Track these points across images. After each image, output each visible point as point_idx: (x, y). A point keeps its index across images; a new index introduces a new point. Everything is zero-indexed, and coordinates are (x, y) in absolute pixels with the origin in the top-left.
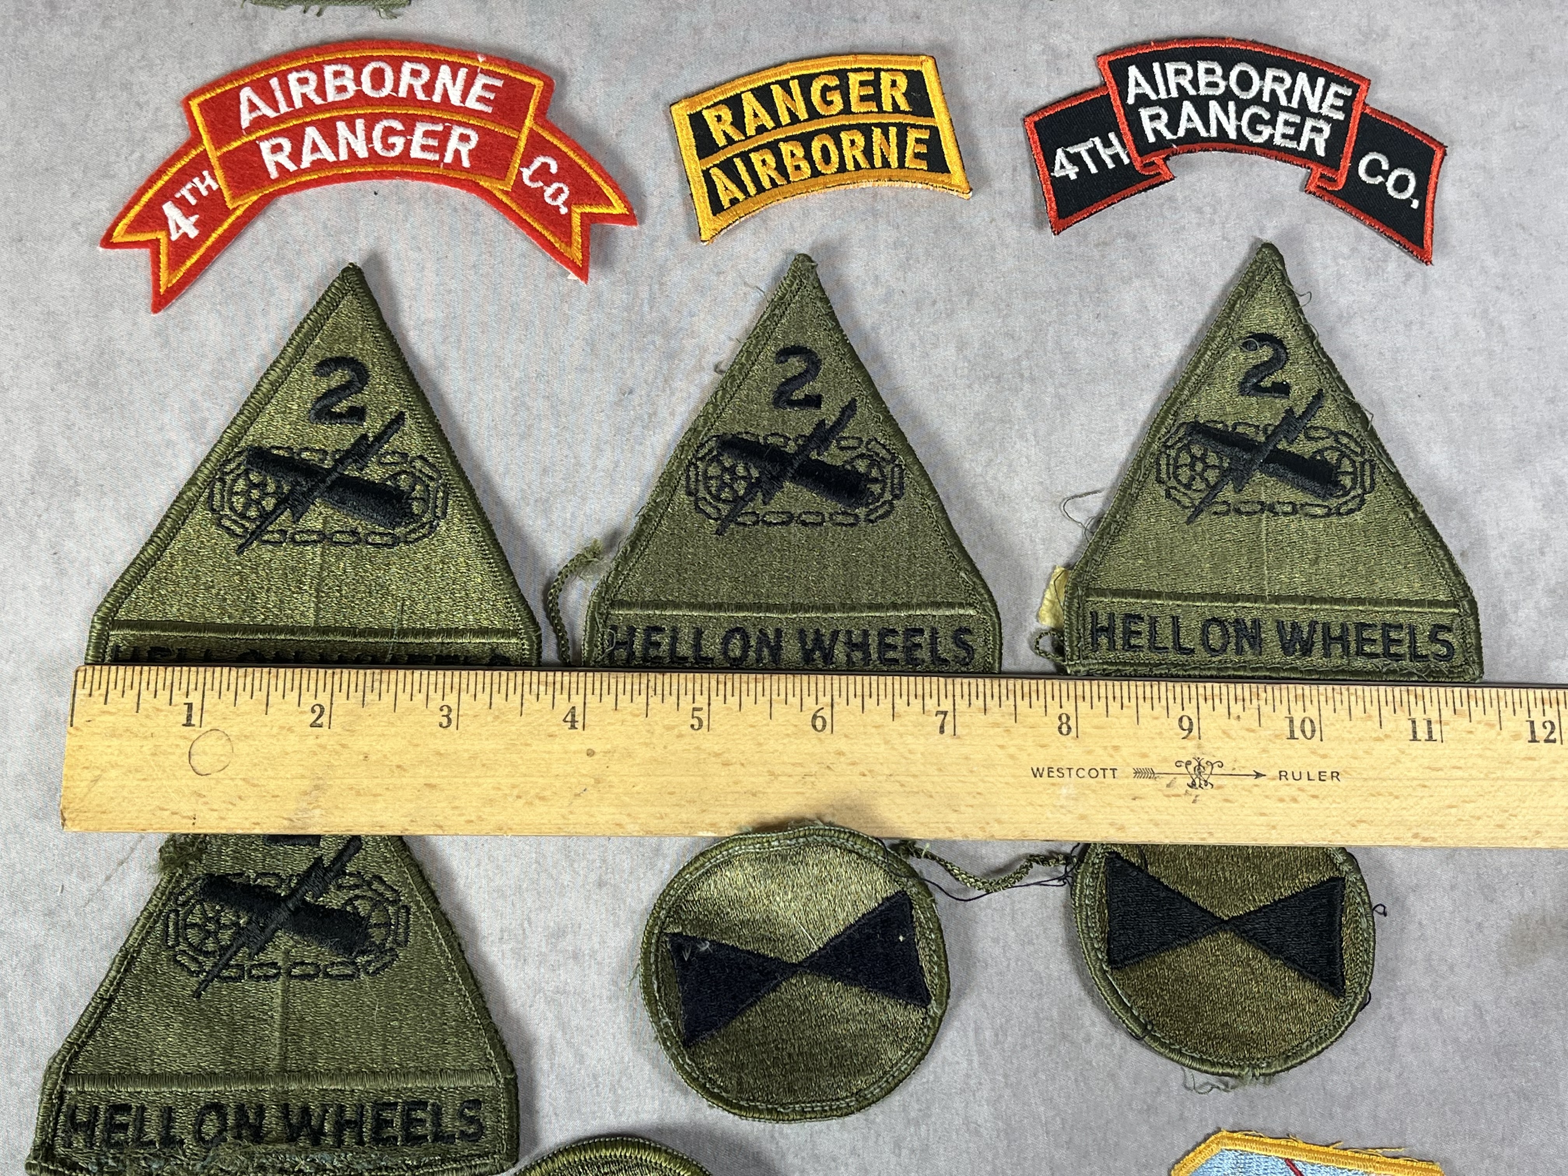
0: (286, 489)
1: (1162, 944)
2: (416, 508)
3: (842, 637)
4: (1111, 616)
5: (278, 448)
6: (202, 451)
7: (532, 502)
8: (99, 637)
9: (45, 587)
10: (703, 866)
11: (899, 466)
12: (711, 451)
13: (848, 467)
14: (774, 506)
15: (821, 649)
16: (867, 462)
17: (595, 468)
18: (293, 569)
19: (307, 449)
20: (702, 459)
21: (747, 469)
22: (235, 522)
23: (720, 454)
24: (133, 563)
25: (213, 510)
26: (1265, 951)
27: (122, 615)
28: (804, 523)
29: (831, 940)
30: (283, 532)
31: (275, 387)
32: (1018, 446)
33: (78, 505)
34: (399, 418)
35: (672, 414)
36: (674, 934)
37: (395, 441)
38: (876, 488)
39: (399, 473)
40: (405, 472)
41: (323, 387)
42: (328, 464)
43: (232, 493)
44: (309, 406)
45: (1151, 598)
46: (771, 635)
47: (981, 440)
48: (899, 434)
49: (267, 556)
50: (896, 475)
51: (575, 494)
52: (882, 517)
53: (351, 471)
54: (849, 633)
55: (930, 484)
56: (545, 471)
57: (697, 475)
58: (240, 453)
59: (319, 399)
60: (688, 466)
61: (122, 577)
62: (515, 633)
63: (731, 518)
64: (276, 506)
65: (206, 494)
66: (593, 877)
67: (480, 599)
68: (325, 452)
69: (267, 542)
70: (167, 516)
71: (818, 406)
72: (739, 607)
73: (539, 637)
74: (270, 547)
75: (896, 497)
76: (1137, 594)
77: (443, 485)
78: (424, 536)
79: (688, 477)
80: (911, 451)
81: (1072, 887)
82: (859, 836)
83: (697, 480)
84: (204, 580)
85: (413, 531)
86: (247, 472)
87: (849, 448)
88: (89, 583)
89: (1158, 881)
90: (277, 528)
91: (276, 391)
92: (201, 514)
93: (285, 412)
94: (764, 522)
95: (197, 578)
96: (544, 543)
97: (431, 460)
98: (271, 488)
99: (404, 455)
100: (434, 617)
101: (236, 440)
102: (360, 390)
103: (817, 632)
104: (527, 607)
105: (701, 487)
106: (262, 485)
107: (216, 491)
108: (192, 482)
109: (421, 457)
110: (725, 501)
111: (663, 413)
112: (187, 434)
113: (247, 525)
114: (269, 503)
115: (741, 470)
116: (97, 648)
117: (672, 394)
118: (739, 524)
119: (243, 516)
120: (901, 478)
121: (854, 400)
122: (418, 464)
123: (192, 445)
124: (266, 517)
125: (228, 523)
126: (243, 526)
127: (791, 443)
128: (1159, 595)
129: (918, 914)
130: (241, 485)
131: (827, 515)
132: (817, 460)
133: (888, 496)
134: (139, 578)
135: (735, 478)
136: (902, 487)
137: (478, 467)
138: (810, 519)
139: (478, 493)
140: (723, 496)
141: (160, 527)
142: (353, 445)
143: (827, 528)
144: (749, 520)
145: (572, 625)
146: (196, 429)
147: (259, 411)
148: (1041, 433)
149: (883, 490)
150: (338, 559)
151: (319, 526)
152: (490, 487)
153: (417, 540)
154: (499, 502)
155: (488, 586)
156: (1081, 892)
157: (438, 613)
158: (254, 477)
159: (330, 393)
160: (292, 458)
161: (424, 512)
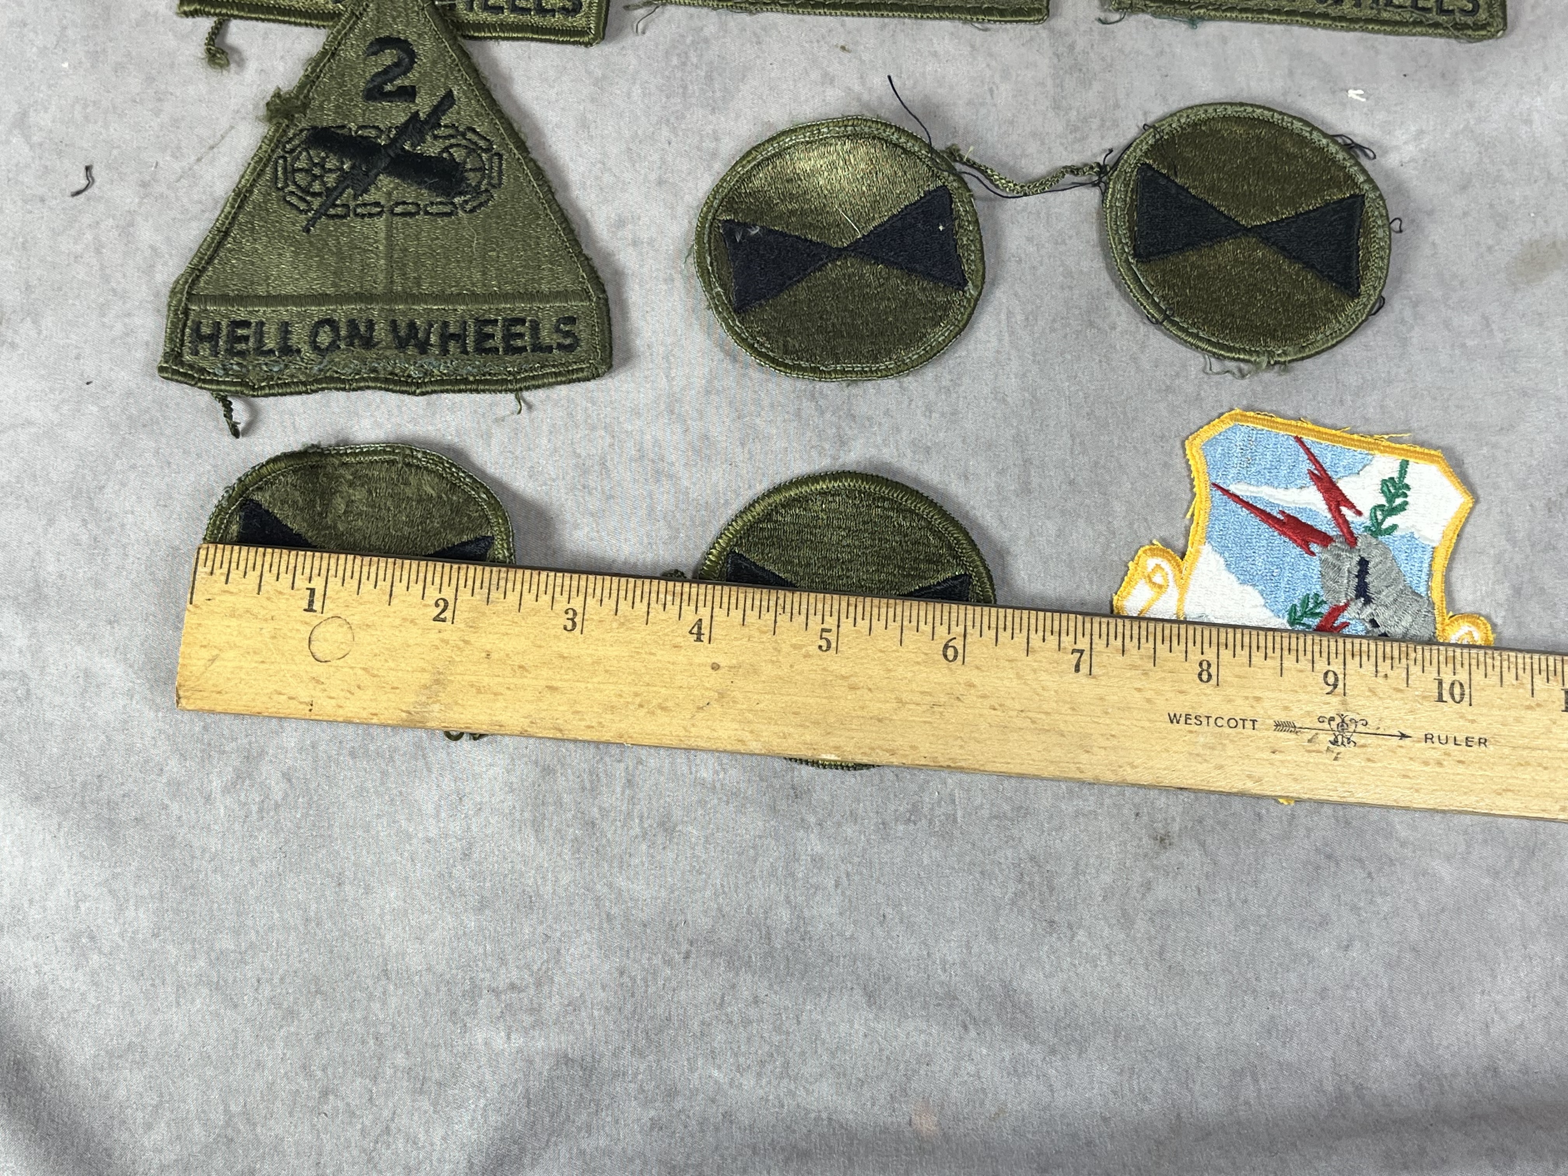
1: (1187, 245)
10: (754, 158)
26: (1285, 256)
29: (875, 228)
36: (727, 221)
66: (653, 176)
81: (1104, 194)
82: (904, 131)
89: (1186, 191)
129: (959, 207)
156: (1113, 195)
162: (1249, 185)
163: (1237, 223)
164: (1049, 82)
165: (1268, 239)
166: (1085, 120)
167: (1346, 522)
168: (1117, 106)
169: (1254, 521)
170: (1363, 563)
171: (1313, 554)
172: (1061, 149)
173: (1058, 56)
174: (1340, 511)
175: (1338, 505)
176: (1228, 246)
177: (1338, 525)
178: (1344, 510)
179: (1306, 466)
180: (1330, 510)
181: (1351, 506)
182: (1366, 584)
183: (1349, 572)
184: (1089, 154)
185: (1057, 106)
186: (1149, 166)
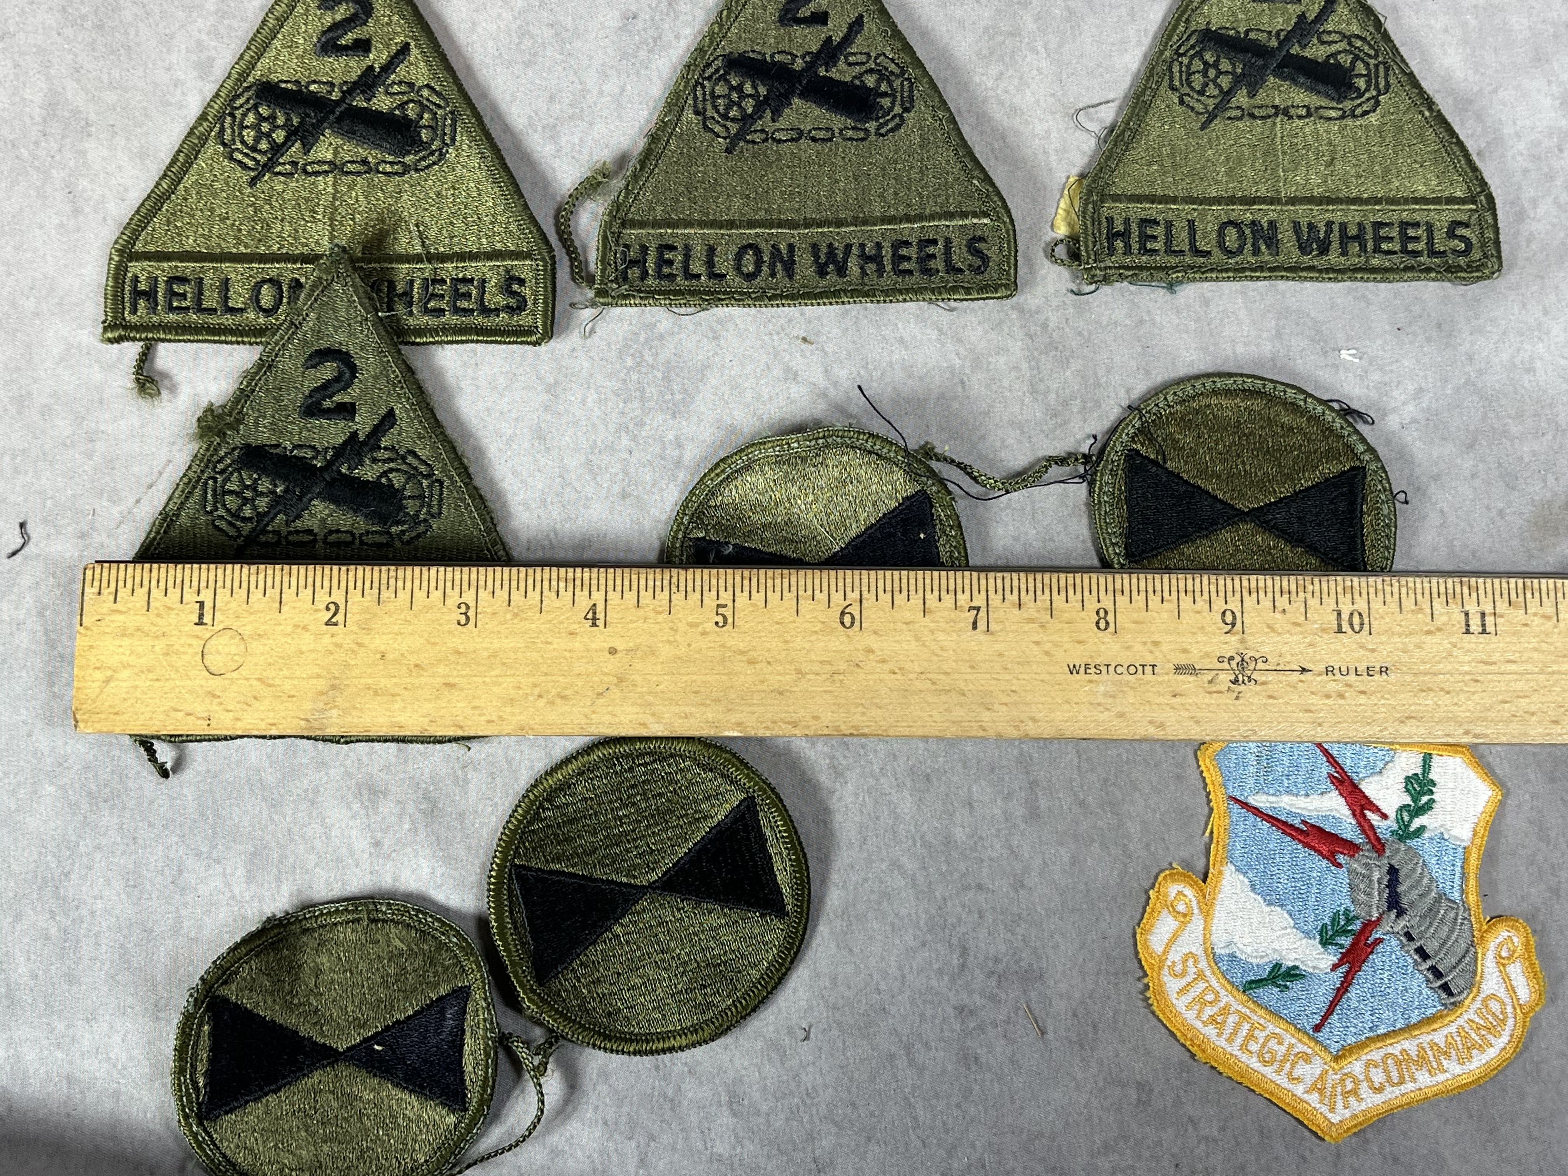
0: (296, 121)
1: (1182, 537)
2: (424, 135)
3: (855, 250)
4: (1127, 221)
5: (286, 82)
6: (210, 89)
7: (540, 129)
8: (117, 268)
9: (61, 225)
10: (723, 471)
11: (909, 79)
12: (717, 71)
13: (857, 82)
14: (782, 123)
15: (835, 262)
16: (875, 76)
17: (601, 93)
18: (307, 200)
19: (314, 82)
20: (709, 78)
21: (754, 87)
22: (247, 155)
23: (726, 73)
24: (149, 196)
25: (224, 144)
26: (1286, 540)
27: (139, 246)
28: (814, 139)
29: (853, 540)
30: (294, 164)
31: (281, 22)
32: (1028, 60)
33: (90, 145)
34: (404, 49)
35: (677, 37)
36: (698, 539)
37: (401, 71)
38: (886, 102)
39: (407, 103)
40: (412, 101)
41: (328, 20)
42: (335, 95)
43: (242, 127)
44: (315, 40)
45: (1167, 203)
46: (784, 251)
47: (991, 53)
48: (908, 48)
49: (279, 188)
50: (906, 88)
51: (583, 120)
52: (892, 130)
53: (359, 102)
54: (862, 246)
55: (940, 96)
56: (552, 98)
57: (704, 94)
58: (248, 88)
59: (324, 33)
60: (695, 86)
61: (138, 212)
62: (528, 255)
63: (740, 135)
64: (287, 139)
65: (217, 129)
66: (616, 489)
67: (492, 223)
68: (332, 85)
69: (280, 173)
70: (179, 151)
71: (824, 23)
72: (751, 224)
73: (553, 258)
74: (282, 179)
75: (907, 110)
76: (1152, 199)
77: (452, 113)
78: (434, 163)
79: (695, 98)
80: (919, 64)
81: (1091, 484)
82: (878, 436)
83: (704, 100)
84: (218, 212)
85: (423, 158)
86: (256, 107)
87: (857, 64)
88: (105, 219)
89: (1178, 476)
90: (289, 159)
91: (282, 26)
92: (212, 148)
93: (291, 46)
94: (774, 139)
95: (212, 210)
96: (554, 169)
97: (438, 88)
98: (280, 121)
99: (411, 85)
100: (447, 241)
101: (243, 76)
102: (365, 23)
103: (830, 246)
104: (539, 229)
105: (709, 107)
106: (272, 118)
107: (227, 125)
108: (203, 117)
109: (428, 86)
110: (733, 120)
111: (668, 36)
112: (195, 74)
113: (258, 157)
114: (279, 136)
115: (748, 88)
116: (116, 278)
117: (677, 17)
118: (748, 142)
119: (254, 149)
120: (911, 91)
121: (861, 17)
122: (425, 93)
123: (200, 84)
124: (277, 149)
125: (240, 157)
126: (254, 159)
127: (799, 60)
128: (1174, 200)
129: (939, 512)
130: (251, 119)
131: (837, 131)
132: (825, 77)
133: (898, 109)
134: (154, 211)
135: (742, 96)
136: (912, 100)
137: (485, 95)
138: (821, 134)
139: (486, 120)
140: (731, 114)
141: (174, 161)
142: (360, 77)
143: (837, 144)
144: (758, 137)
145: (585, 248)
146: (204, 68)
147: (265, 47)
148: (1052, 46)
149: (893, 103)
150: (350, 188)
151: (329, 156)
152: (499, 116)
153: (427, 167)
154: (507, 129)
155: (500, 209)
156: (1100, 489)
157: (452, 238)
158: (264, 111)
159: (335, 26)
160: (300, 91)
161: (433, 140)
162: (1243, 462)
163: (1232, 507)
164: (1024, 366)
165: (1266, 522)
166: (1065, 403)
167: (1372, 827)
168: (1098, 385)
169: (1276, 834)
170: (1393, 871)
171: (1339, 865)
172: (1042, 436)
173: (1031, 337)
174: (1364, 816)
175: (1363, 808)
176: (1225, 535)
177: (1364, 831)
178: (1368, 814)
179: (1325, 769)
180: (1354, 815)
181: (1377, 810)
182: (1397, 895)
183: (1379, 883)
184: (1072, 439)
185: (1034, 391)
186: (1137, 452)
